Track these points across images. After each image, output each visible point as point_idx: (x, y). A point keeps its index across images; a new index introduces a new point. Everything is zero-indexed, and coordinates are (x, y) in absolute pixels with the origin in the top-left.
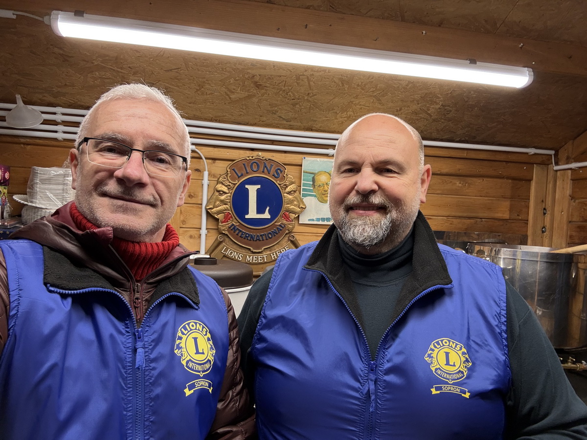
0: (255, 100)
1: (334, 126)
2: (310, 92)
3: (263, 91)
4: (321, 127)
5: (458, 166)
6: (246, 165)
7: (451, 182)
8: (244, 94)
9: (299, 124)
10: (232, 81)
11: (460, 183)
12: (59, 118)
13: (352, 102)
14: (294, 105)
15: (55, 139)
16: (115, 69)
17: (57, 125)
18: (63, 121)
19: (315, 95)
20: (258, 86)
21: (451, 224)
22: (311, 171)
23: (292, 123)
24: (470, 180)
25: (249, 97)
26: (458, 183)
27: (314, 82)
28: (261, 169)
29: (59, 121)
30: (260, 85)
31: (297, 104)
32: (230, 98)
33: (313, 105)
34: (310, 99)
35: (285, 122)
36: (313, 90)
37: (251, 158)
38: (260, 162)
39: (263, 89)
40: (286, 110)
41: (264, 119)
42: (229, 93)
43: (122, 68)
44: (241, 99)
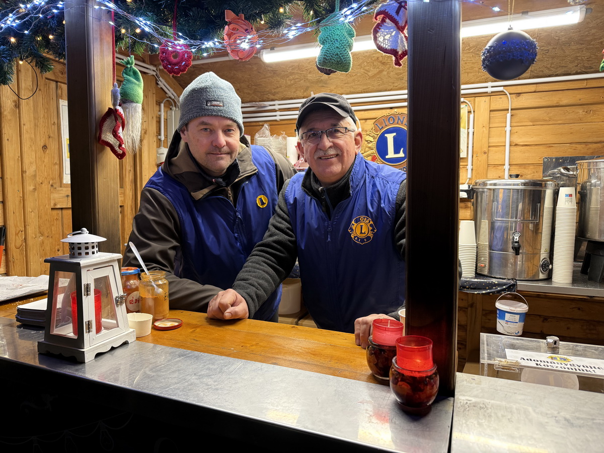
0: (385, 73)
3: (388, 66)
5: (579, 97)
6: (385, 120)
7: (573, 111)
8: (376, 71)
10: (365, 64)
11: (584, 111)
12: (277, 107)
15: (276, 121)
16: (299, 72)
17: (276, 112)
18: (279, 109)
20: (383, 63)
21: (575, 150)
24: (594, 107)
25: (381, 72)
26: (581, 111)
28: (396, 121)
29: (277, 109)
30: (385, 62)
32: (368, 75)
37: (388, 114)
38: (395, 116)
39: (387, 65)
41: (396, 84)
42: (366, 72)
43: (302, 71)
44: (375, 75)
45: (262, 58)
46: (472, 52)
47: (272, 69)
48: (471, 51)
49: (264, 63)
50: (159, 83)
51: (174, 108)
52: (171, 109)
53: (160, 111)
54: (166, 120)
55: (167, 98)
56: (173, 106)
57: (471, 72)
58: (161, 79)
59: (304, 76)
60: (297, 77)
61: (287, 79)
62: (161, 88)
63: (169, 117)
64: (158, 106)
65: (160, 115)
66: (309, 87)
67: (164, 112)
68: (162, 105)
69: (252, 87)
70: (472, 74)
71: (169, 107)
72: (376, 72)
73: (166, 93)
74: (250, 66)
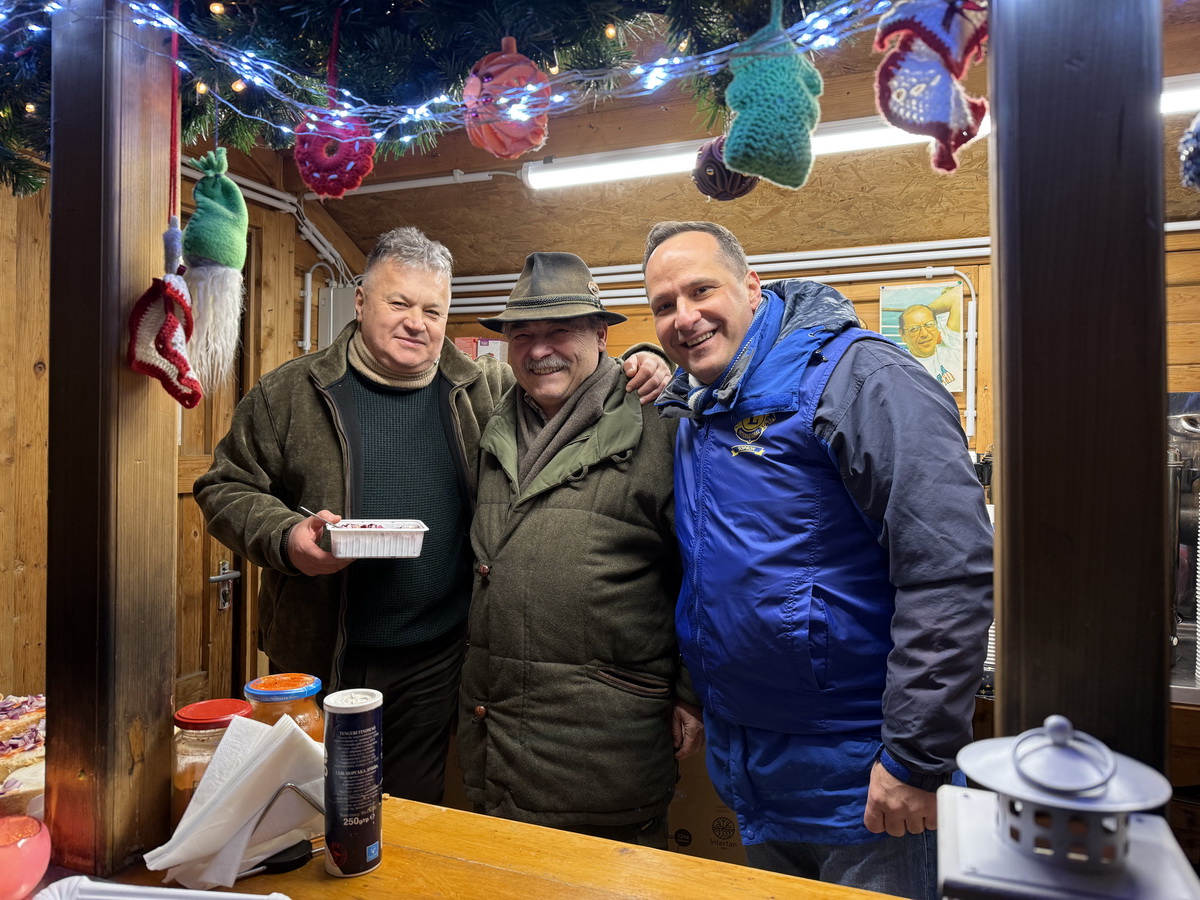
0: (785, 213)
1: (928, 229)
2: (864, 185)
4: (905, 234)
8: (767, 209)
9: (867, 236)
13: (940, 186)
14: (847, 208)
16: (602, 211)
19: (874, 188)
22: (896, 308)
23: (853, 236)
25: (776, 211)
27: (864, 170)
30: (785, 191)
31: (851, 206)
32: (749, 218)
33: (877, 202)
34: (869, 195)
35: (843, 237)
36: (866, 181)
39: (791, 196)
40: (838, 218)
41: (808, 238)
43: (609, 209)
44: (764, 217)
45: (524, 179)
46: (976, 170)
47: (544, 204)
48: (975, 167)
49: (530, 191)
50: (304, 229)
51: (334, 284)
52: (327, 285)
53: (303, 289)
54: (316, 308)
55: (320, 261)
56: (331, 279)
57: (971, 213)
58: (307, 221)
59: (613, 219)
60: (597, 220)
61: (577, 225)
62: (308, 241)
63: (322, 302)
64: (299, 278)
65: (303, 298)
66: (621, 242)
67: (312, 290)
68: (309, 276)
69: (502, 241)
70: (974, 217)
71: (322, 281)
72: (767, 211)
73: (318, 252)
74: (498, 198)
